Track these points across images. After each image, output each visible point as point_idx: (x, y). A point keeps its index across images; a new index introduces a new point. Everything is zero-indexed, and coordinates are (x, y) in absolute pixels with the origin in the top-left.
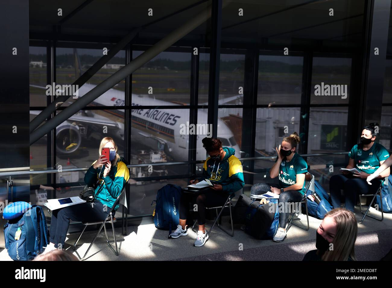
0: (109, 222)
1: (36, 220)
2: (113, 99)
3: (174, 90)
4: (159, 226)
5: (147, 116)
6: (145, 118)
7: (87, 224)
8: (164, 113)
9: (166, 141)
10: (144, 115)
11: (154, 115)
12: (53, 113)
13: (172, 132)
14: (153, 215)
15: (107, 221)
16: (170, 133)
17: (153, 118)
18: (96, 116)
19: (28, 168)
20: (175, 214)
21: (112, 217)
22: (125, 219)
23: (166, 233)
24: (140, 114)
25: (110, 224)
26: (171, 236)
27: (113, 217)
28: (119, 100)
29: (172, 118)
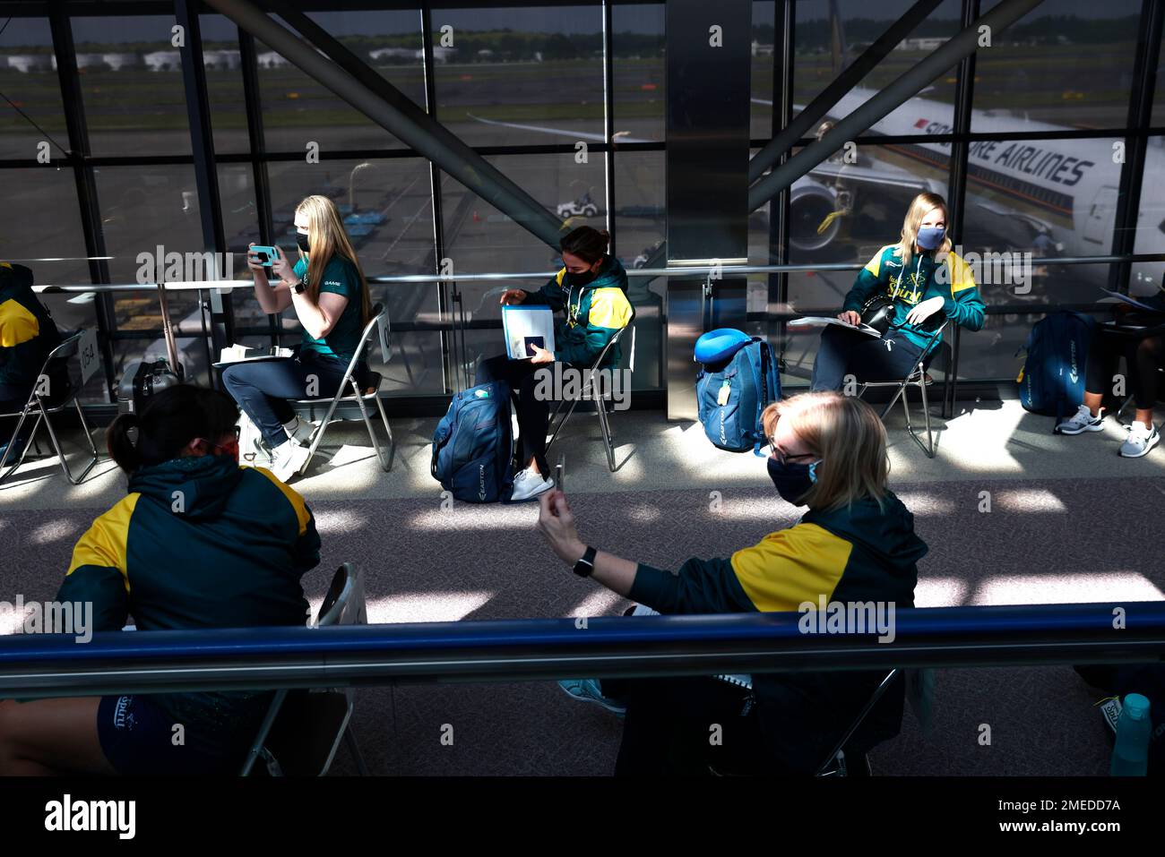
0: (917, 383)
1: (759, 369)
2: (920, 124)
3: (1080, 96)
4: (1030, 404)
5: (1004, 164)
6: (999, 167)
7: (867, 384)
8: (1050, 154)
9: (1050, 226)
10: (996, 162)
11: (1023, 159)
12: (785, 154)
13: (1067, 202)
14: (1019, 380)
15: (911, 380)
16: (1061, 206)
17: (1020, 168)
18: (878, 164)
19: (744, 260)
20: (1075, 380)
21: (922, 372)
22: (950, 383)
23: (1049, 421)
24: (986, 157)
25: (919, 388)
26: (1060, 429)
27: (925, 375)
28: (935, 124)
29: (1071, 165)
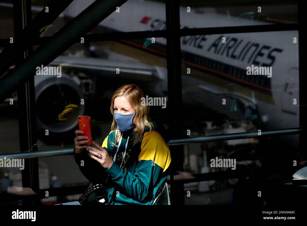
2: (145, 20)
5: (215, 52)
6: (212, 55)
8: (249, 43)
10: (209, 50)
11: (230, 48)
16: (262, 84)
17: (227, 55)
18: (113, 55)
24: (200, 47)
28: (157, 21)
29: (266, 52)
